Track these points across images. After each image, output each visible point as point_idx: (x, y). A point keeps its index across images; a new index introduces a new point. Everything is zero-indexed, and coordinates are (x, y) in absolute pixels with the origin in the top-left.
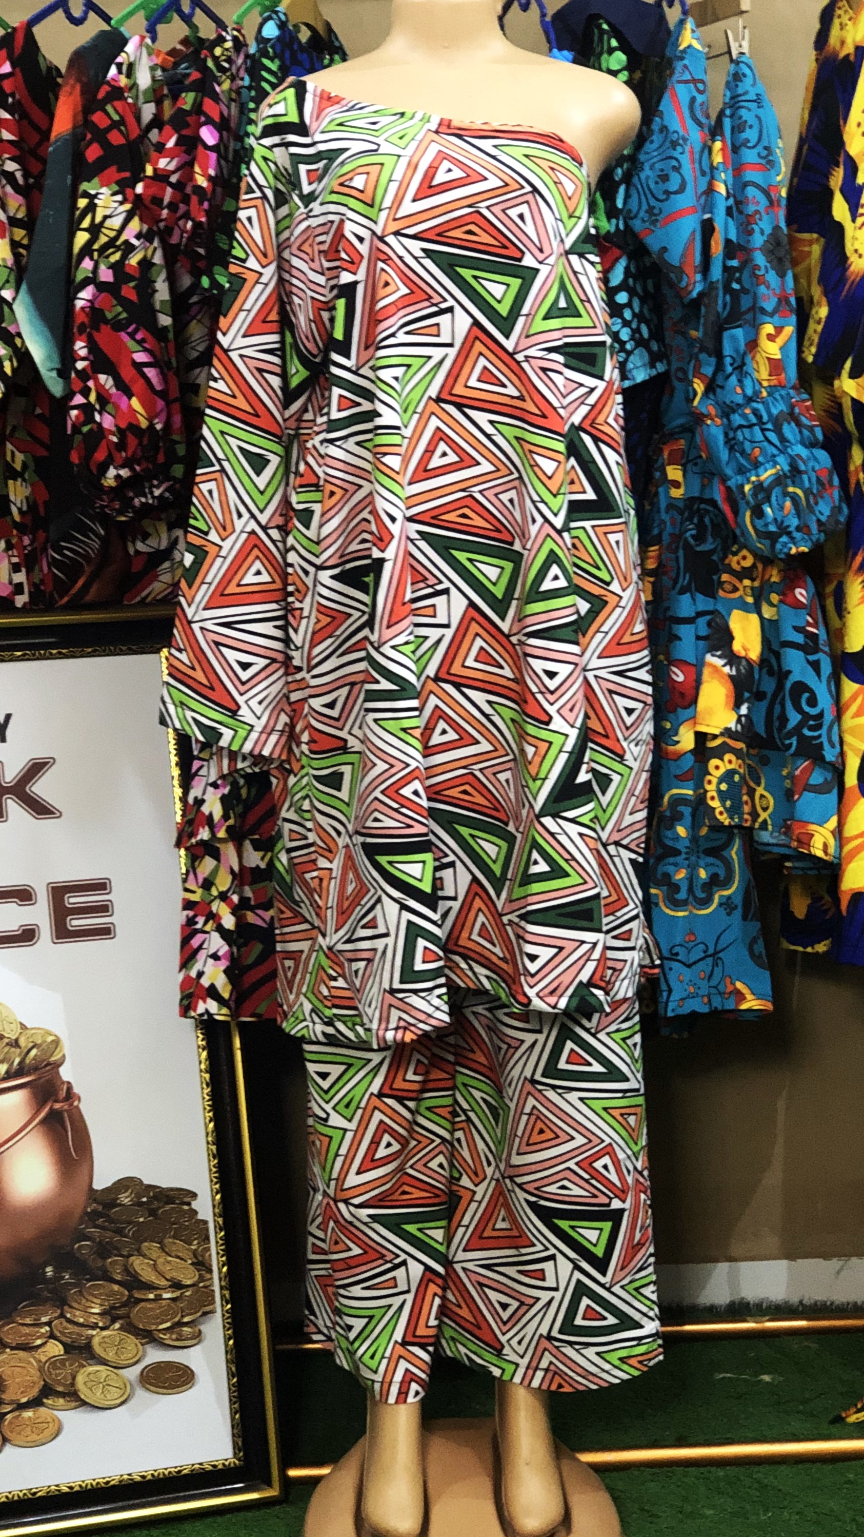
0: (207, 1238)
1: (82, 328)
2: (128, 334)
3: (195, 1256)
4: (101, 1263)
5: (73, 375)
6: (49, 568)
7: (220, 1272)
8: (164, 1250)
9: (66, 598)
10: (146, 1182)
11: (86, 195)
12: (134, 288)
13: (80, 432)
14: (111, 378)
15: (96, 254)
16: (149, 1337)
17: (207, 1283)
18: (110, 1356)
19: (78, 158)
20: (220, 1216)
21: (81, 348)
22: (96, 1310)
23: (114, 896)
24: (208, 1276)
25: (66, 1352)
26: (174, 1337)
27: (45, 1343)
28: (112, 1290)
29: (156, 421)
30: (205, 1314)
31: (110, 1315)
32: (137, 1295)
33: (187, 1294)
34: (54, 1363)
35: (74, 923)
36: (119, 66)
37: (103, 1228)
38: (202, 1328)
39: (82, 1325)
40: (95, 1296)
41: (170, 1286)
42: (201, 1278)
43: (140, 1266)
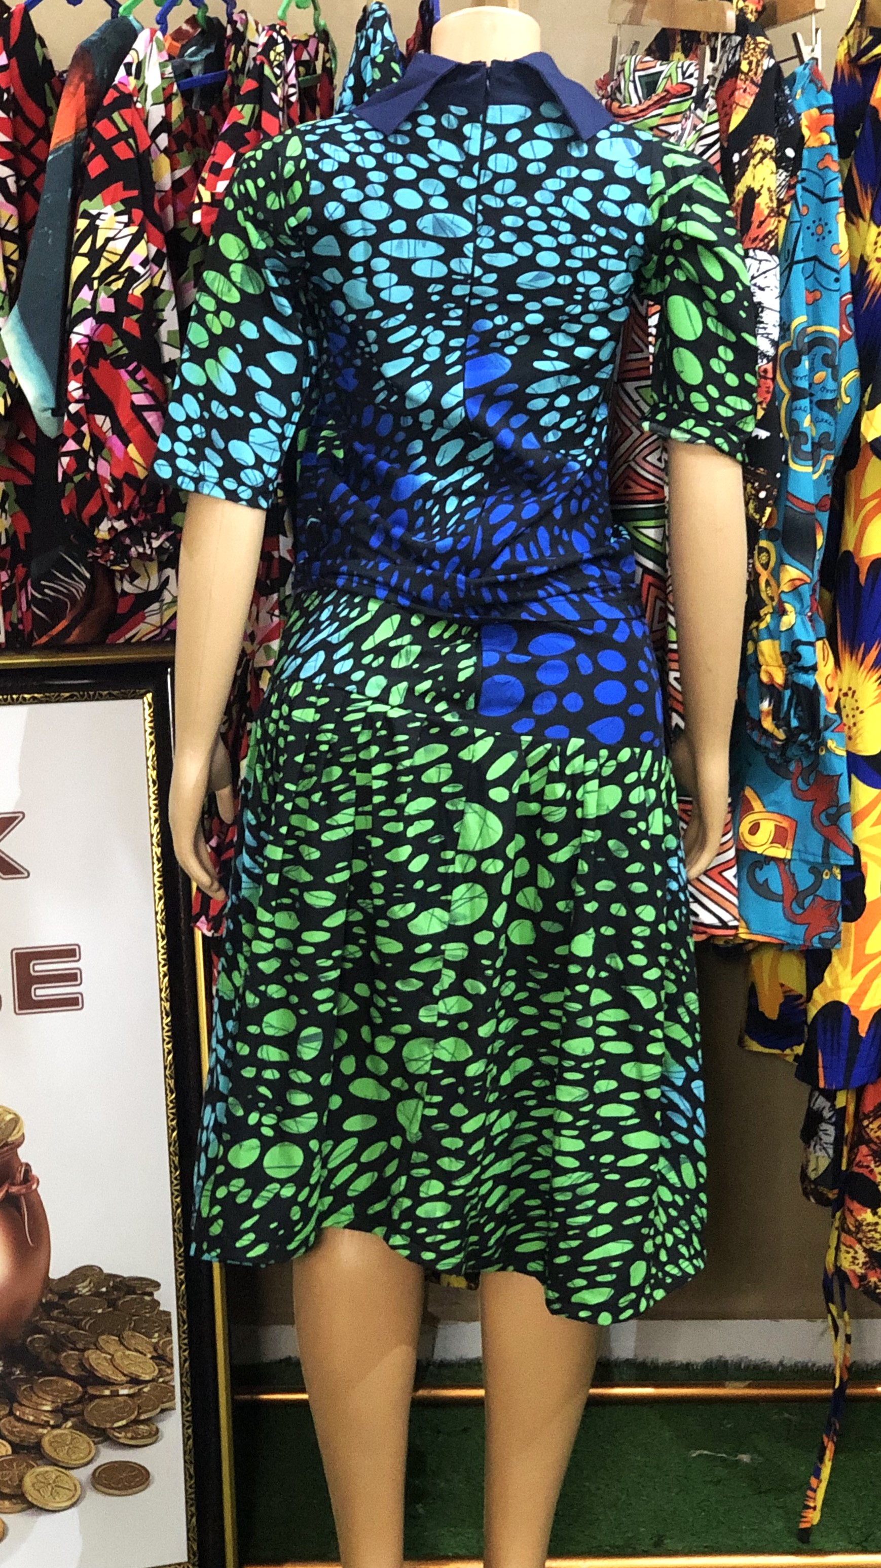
0: (169, 1330)
1: (77, 366)
2: (129, 373)
3: (156, 1350)
4: (54, 1357)
5: (66, 418)
6: (29, 607)
7: (181, 1367)
8: (122, 1343)
9: (44, 639)
10: (107, 1270)
11: (86, 215)
12: (137, 321)
13: (72, 481)
14: (108, 419)
15: (96, 283)
16: (102, 1436)
17: (167, 1378)
18: (61, 1456)
19: (80, 169)
20: (184, 1308)
21: (74, 387)
22: (48, 1408)
23: (84, 964)
24: (168, 1371)
25: (14, 1452)
26: (129, 1435)
28: (67, 1387)
30: (163, 1411)
31: (62, 1413)
32: (92, 1391)
33: (146, 1390)
35: (39, 992)
36: (128, 66)
37: (58, 1320)
38: (160, 1426)
39: (32, 1423)
40: (47, 1393)
41: (127, 1382)
42: (161, 1373)
43: (97, 1361)
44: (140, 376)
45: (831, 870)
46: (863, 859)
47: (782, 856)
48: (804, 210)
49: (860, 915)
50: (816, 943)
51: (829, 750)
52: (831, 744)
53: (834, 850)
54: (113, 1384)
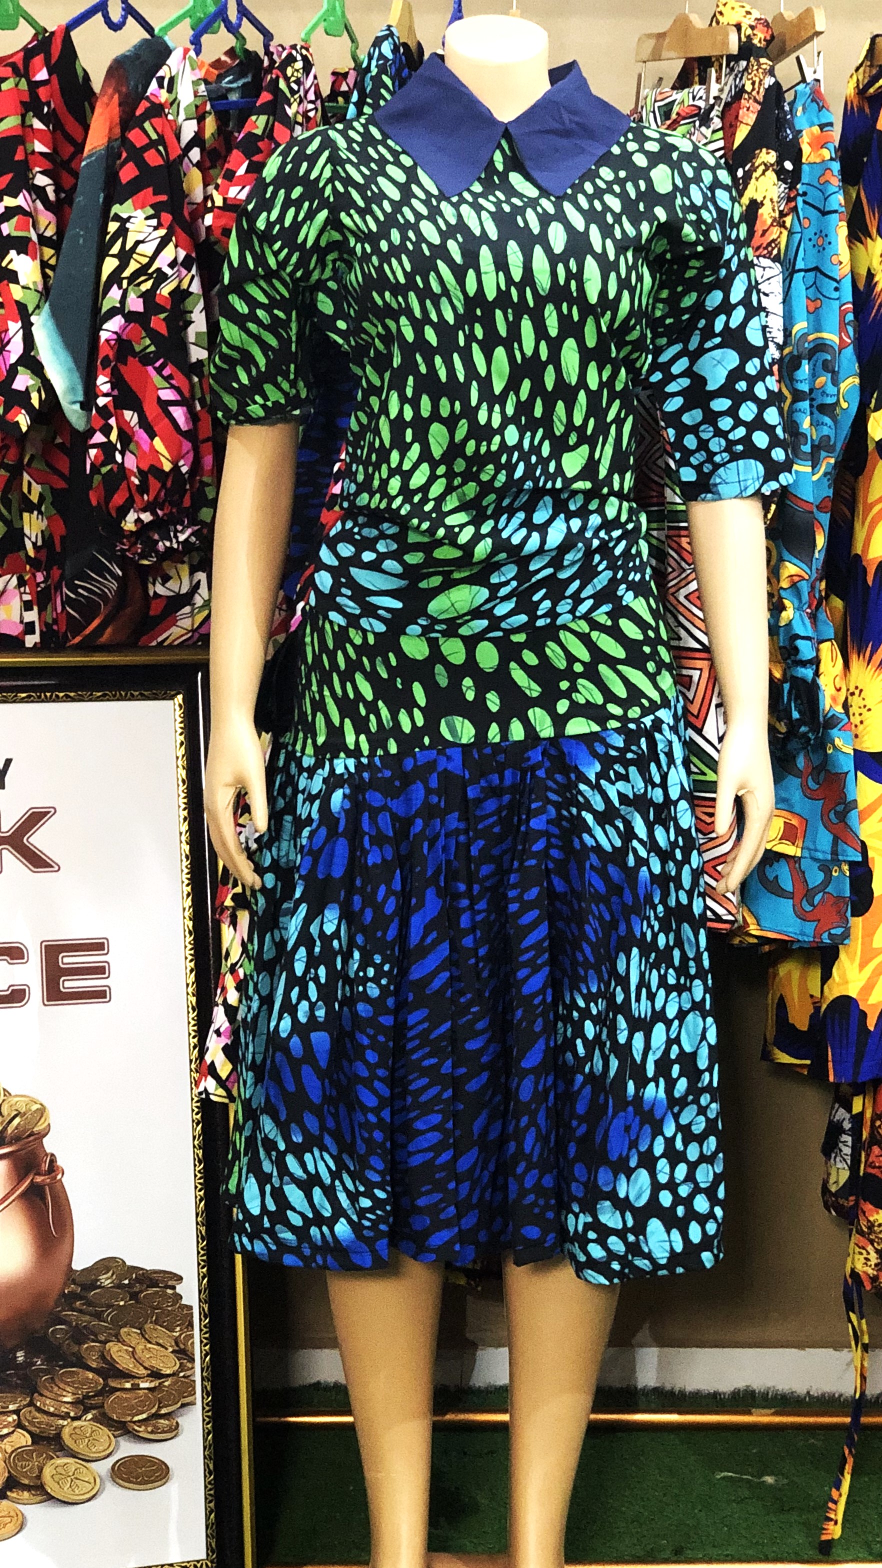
0: (191, 1325)
1: (106, 362)
2: (155, 368)
3: (177, 1344)
4: (75, 1348)
5: (94, 412)
6: (63, 608)
7: (203, 1361)
8: (143, 1336)
9: (78, 639)
10: (129, 1263)
11: (117, 218)
12: (164, 319)
13: (99, 472)
14: (136, 415)
15: (125, 283)
16: (122, 1429)
17: (188, 1373)
18: (81, 1448)
19: (111, 177)
20: (206, 1302)
21: (103, 382)
22: (68, 1399)
23: (113, 958)
24: (190, 1365)
25: (33, 1443)
26: (150, 1429)
27: (13, 1432)
28: (87, 1378)
29: (181, 463)
30: (183, 1406)
31: (83, 1404)
32: (113, 1384)
33: (166, 1384)
34: (20, 1454)
35: (67, 984)
36: (161, 80)
37: (80, 1311)
38: (180, 1420)
39: (53, 1415)
40: (68, 1384)
41: (148, 1376)
42: (182, 1368)
43: (118, 1353)
44: (166, 372)
45: (840, 868)
46: (871, 854)
47: (792, 854)
48: (806, 223)
49: (867, 910)
50: (826, 939)
51: (835, 747)
52: (837, 742)
53: (842, 846)
54: (134, 1377)
